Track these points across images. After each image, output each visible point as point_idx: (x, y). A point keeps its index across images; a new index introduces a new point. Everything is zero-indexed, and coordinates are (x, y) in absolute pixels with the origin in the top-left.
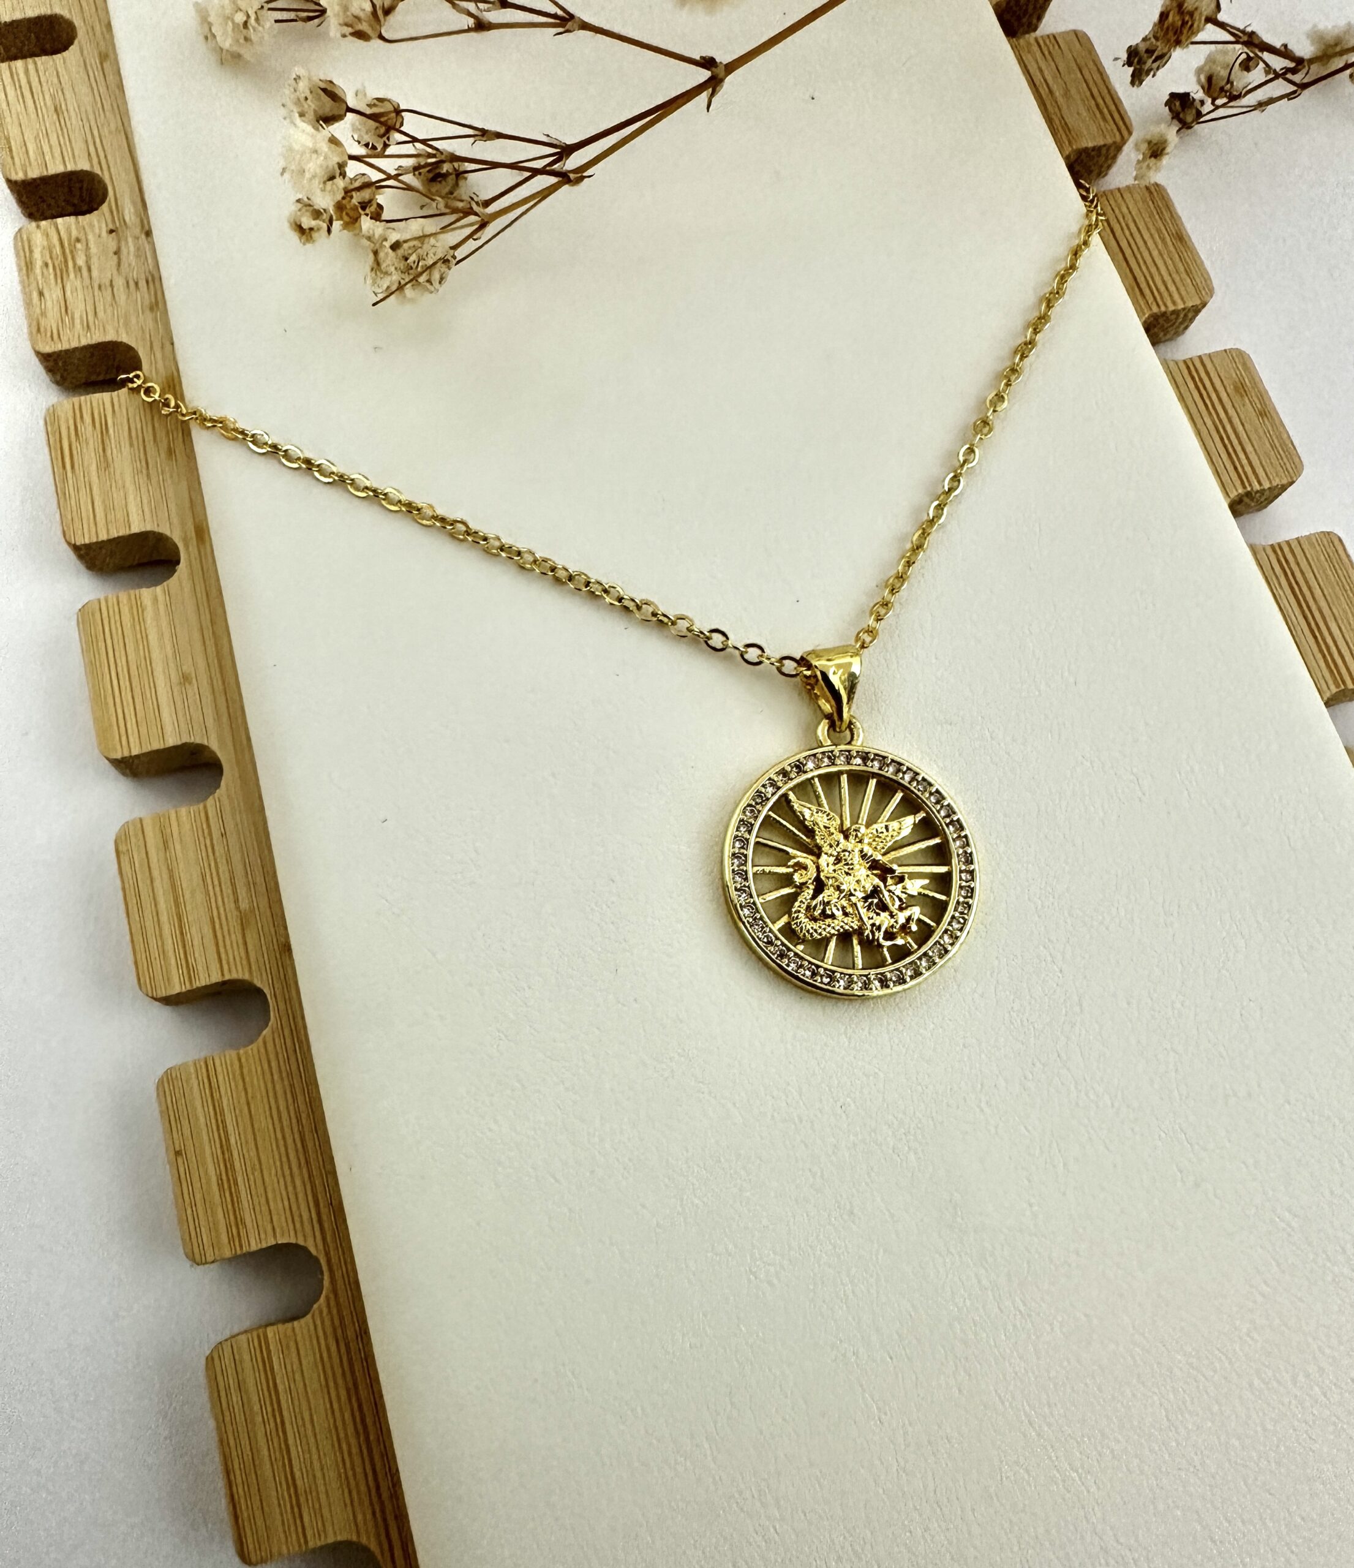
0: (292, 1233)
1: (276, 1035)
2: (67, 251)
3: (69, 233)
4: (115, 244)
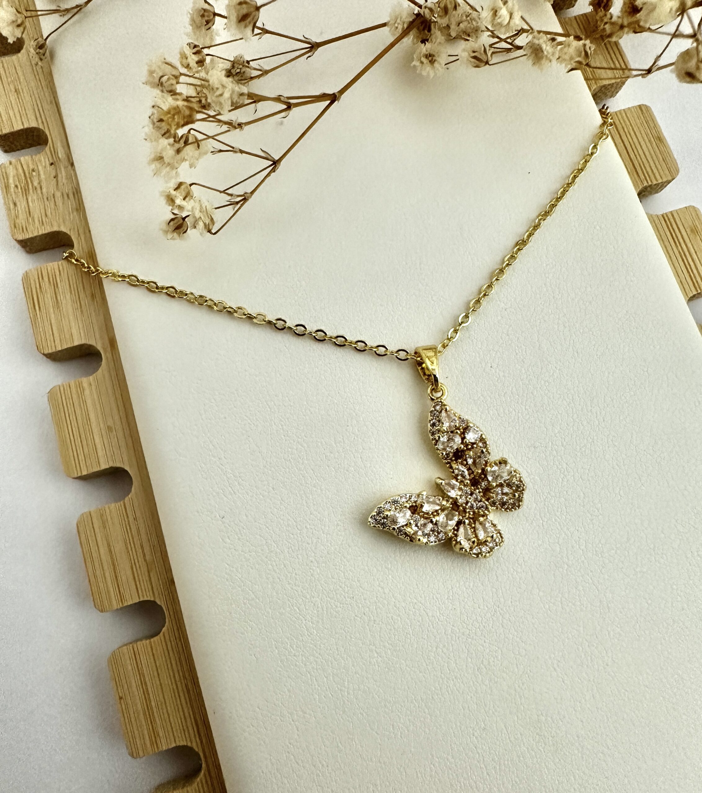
0: (185, 740)
1: (170, 630)
2: (28, 177)
3: (28, 166)
4: (54, 171)
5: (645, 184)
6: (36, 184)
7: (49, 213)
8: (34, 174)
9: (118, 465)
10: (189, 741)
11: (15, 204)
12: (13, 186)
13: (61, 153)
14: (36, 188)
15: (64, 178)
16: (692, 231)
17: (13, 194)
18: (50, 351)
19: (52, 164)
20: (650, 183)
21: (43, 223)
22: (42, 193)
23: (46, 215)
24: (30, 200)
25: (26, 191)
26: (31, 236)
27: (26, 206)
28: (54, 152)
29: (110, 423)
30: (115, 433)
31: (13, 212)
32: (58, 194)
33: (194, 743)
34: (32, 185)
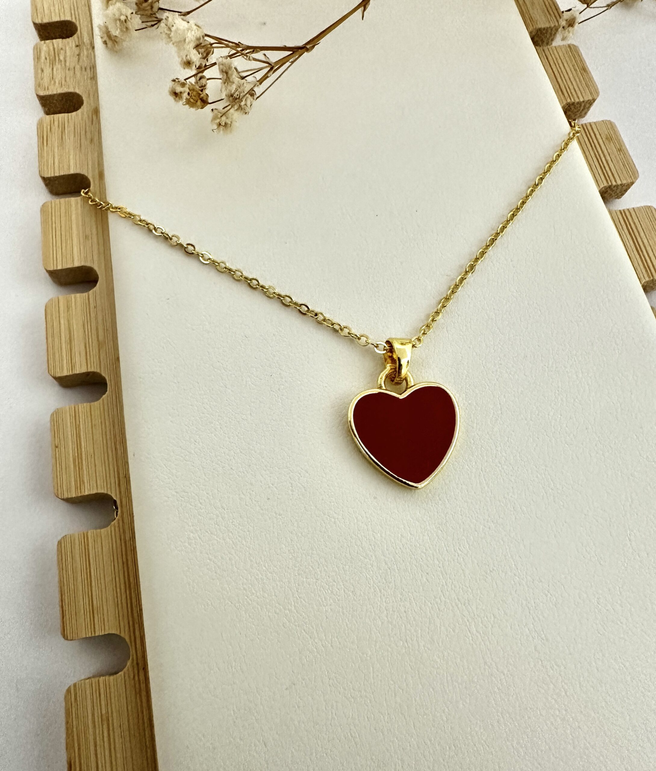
0: (106, 489)
1: (109, 399)
2: (56, 53)
3: (58, 46)
4: (78, 51)
5: (569, 101)
6: (62, 58)
7: (68, 79)
8: (62, 51)
9: (88, 264)
10: (109, 490)
11: (42, 71)
12: (43, 58)
13: (86, 39)
14: (61, 61)
15: (85, 56)
16: (607, 138)
17: (43, 64)
18: (49, 176)
19: (77, 46)
20: (573, 100)
21: (62, 86)
22: (65, 65)
23: (66, 81)
24: (55, 69)
25: (52, 64)
26: (50, 93)
27: (51, 73)
28: (81, 38)
29: (88, 232)
30: (90, 241)
31: (40, 75)
32: (78, 67)
33: (113, 492)
34: (59, 59)
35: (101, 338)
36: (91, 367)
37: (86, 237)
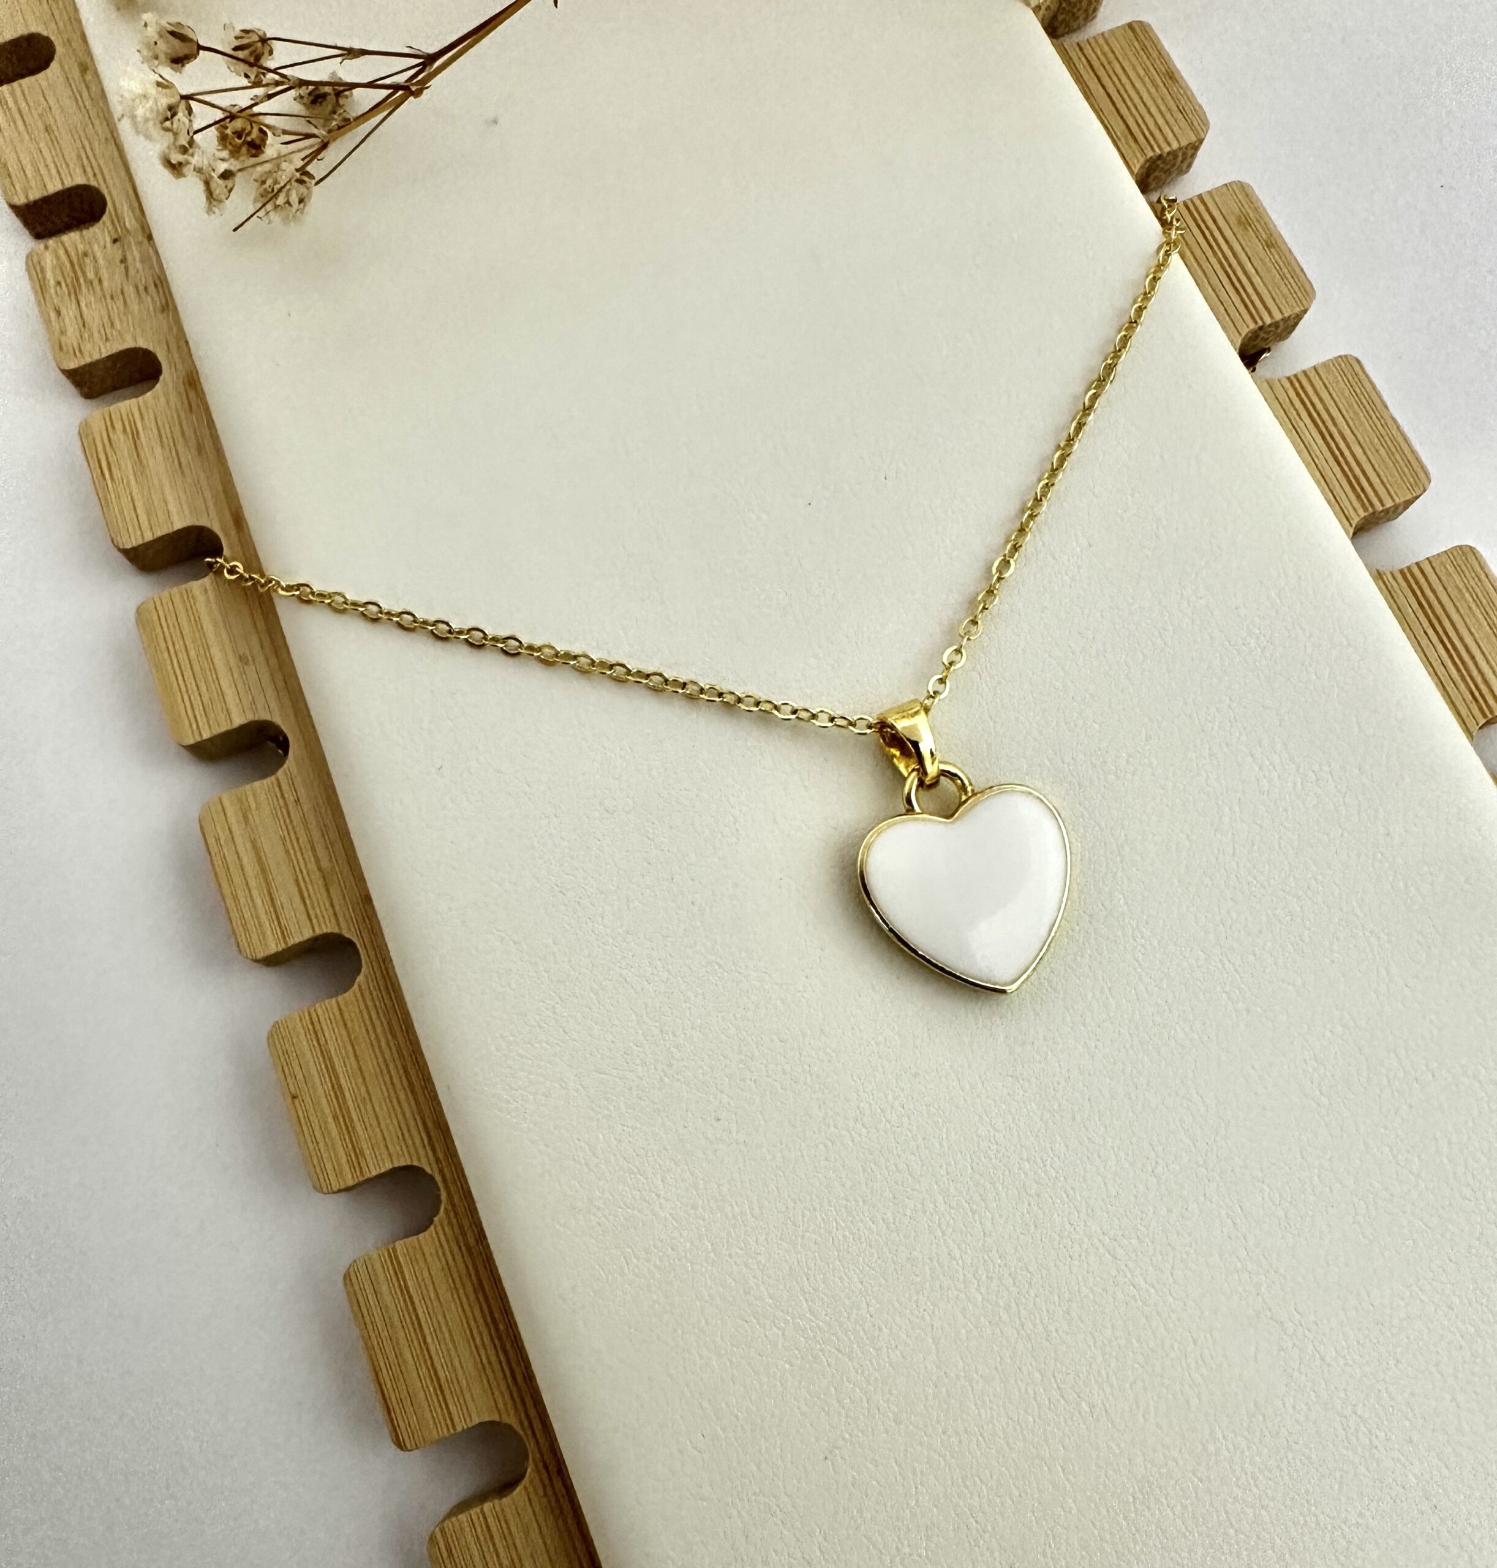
0: (407, 1156)
1: (370, 981)
2: (77, 266)
3: (76, 249)
4: (120, 252)
5: (1150, 154)
6: (91, 275)
7: (116, 321)
8: (88, 260)
10: (415, 1158)
11: (58, 313)
12: (52, 282)
13: (130, 222)
14: (91, 283)
15: (138, 259)
16: (1240, 222)
17: (55, 298)
18: (135, 544)
19: (115, 241)
20: (1158, 152)
21: (107, 339)
22: (102, 289)
23: (112, 325)
24: (83, 305)
25: (75, 291)
26: (88, 360)
27: (78, 313)
28: (118, 218)
29: (243, 650)
30: (254, 668)
31: (56, 326)
33: (424, 1161)
34: (85, 277)
35: (325, 864)
36: (319, 925)
37: (243, 660)
